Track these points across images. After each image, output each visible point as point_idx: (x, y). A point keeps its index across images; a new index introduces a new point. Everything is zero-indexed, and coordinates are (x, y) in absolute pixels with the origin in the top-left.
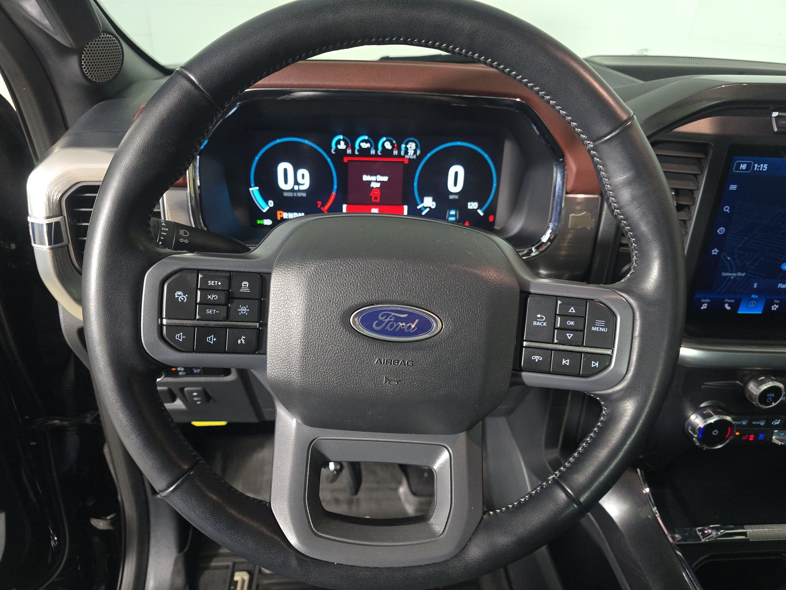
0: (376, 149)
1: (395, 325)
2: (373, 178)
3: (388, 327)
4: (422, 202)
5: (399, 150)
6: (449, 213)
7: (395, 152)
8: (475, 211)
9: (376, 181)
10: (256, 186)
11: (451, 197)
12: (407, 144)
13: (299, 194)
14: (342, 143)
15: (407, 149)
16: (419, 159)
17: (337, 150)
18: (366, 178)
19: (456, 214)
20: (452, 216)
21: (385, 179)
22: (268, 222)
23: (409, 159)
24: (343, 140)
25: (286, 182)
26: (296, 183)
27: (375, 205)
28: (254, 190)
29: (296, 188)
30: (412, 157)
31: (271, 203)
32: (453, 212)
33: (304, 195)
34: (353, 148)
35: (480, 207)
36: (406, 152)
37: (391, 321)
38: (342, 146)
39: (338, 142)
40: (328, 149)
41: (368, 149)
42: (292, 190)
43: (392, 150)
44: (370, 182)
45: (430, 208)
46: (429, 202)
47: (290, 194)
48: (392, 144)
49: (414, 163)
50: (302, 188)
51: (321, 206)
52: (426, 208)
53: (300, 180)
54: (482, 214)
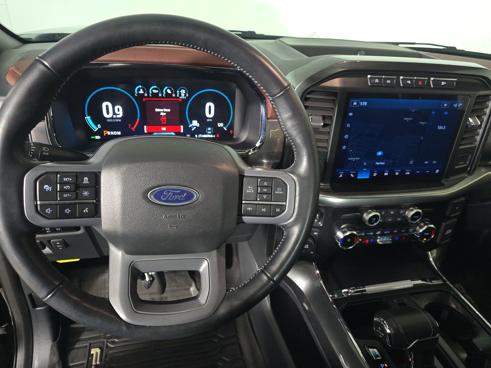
0: (162, 93)
1: (173, 197)
2: (162, 110)
3: (169, 199)
4: (192, 123)
5: (176, 94)
6: (208, 129)
7: (174, 95)
8: (222, 128)
9: (164, 112)
10: (88, 116)
11: (208, 120)
12: (180, 90)
13: (117, 120)
14: (141, 90)
15: (180, 93)
16: (188, 99)
17: (138, 94)
18: (157, 110)
19: (211, 129)
20: (209, 131)
21: (169, 110)
22: (98, 137)
23: (182, 99)
24: (142, 88)
25: (108, 113)
26: (114, 113)
27: (164, 126)
28: (88, 118)
29: (115, 116)
30: (183, 98)
31: (99, 126)
32: (209, 129)
33: (120, 120)
34: (148, 93)
35: (224, 126)
36: (180, 95)
37: (171, 195)
38: (141, 92)
39: (139, 90)
40: (133, 93)
41: (158, 94)
42: (112, 118)
43: (171, 94)
44: (160, 112)
45: (196, 126)
46: (195, 123)
47: (111, 120)
48: (171, 90)
49: (185, 101)
50: (118, 116)
51: (131, 127)
52: (194, 127)
53: (117, 112)
54: (226, 130)
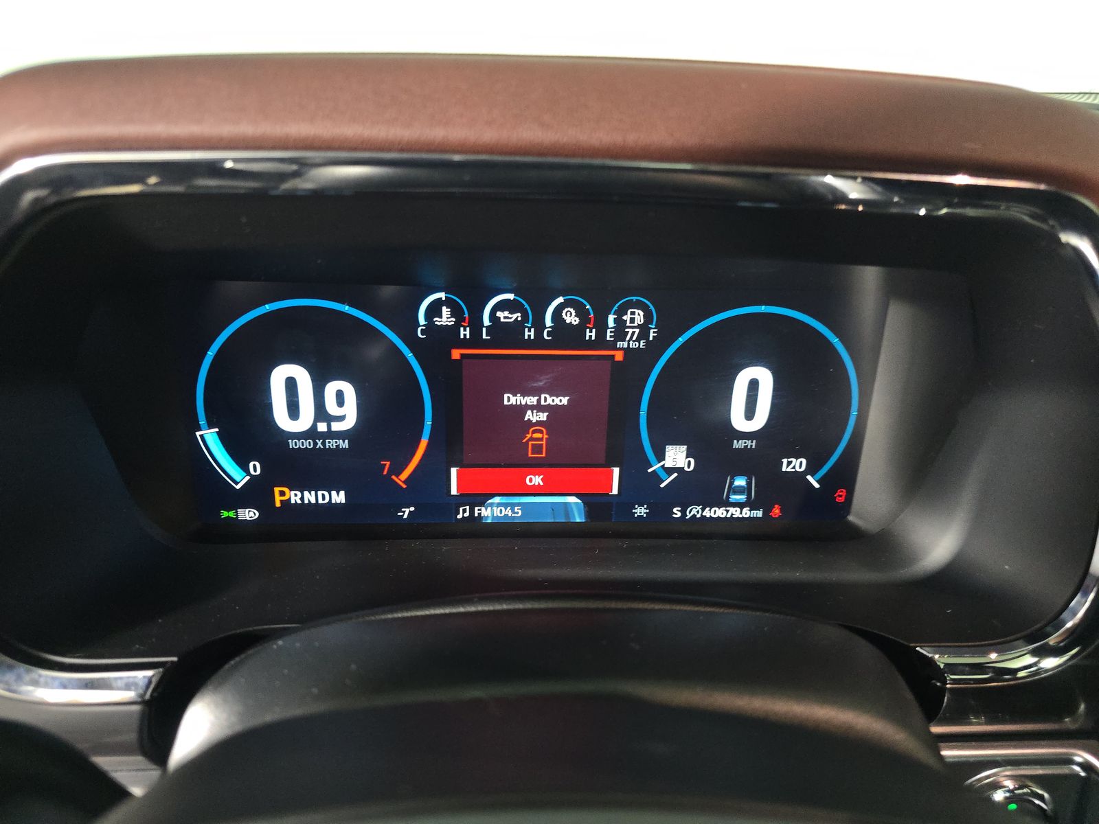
0: (539, 325)
2: (532, 400)
4: (661, 456)
5: (601, 327)
6: (732, 483)
7: (591, 334)
8: (799, 477)
9: (539, 408)
10: (210, 426)
11: (738, 444)
12: (621, 312)
13: (331, 444)
14: (445, 311)
15: (620, 323)
16: (656, 349)
17: (431, 328)
18: (511, 399)
19: (749, 484)
20: (739, 491)
21: (563, 400)
22: (249, 514)
23: (627, 351)
24: (448, 302)
25: (294, 410)
26: (321, 412)
27: (534, 466)
28: (210, 438)
29: (322, 427)
30: (633, 345)
31: (255, 468)
32: (740, 482)
33: (345, 444)
34: (476, 324)
35: (812, 470)
36: (620, 332)
38: (445, 318)
39: (434, 310)
40: (406, 327)
41: (518, 326)
42: (312, 433)
43: (581, 328)
44: (523, 409)
45: (680, 470)
46: (677, 456)
47: (307, 444)
48: (581, 313)
49: (639, 361)
50: (336, 427)
51: (391, 472)
52: (669, 471)
53: (331, 407)
54: (817, 486)
